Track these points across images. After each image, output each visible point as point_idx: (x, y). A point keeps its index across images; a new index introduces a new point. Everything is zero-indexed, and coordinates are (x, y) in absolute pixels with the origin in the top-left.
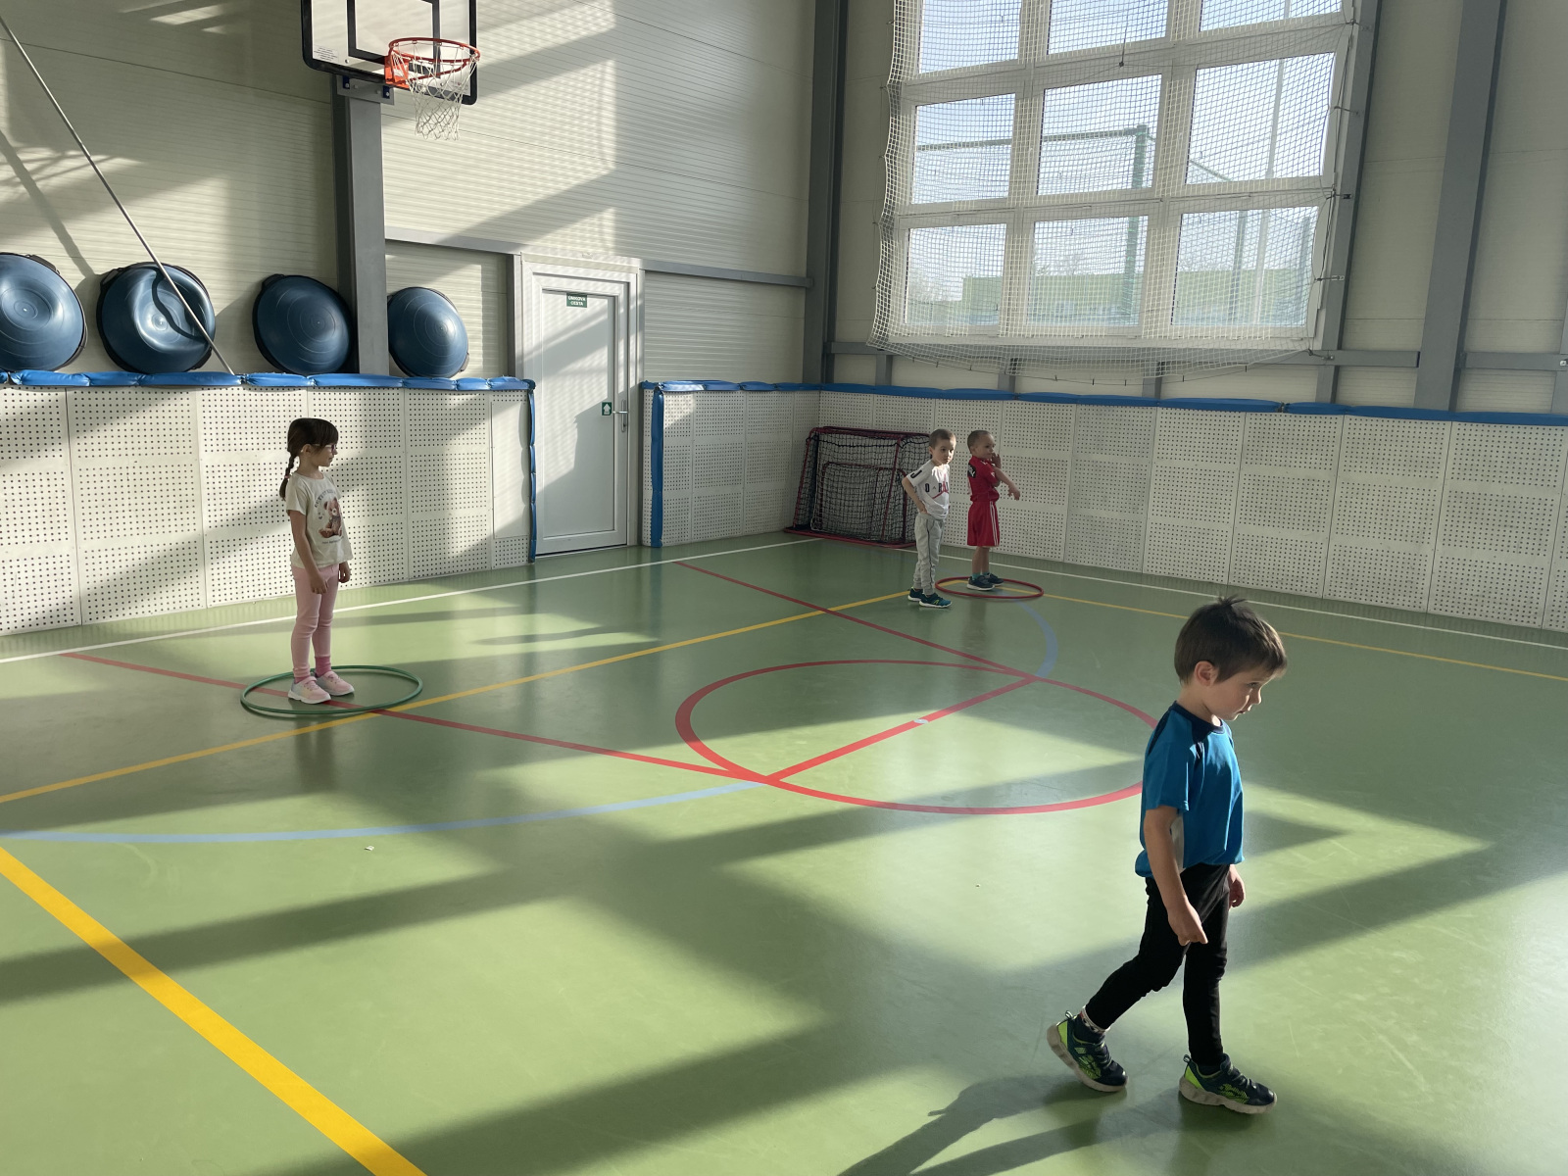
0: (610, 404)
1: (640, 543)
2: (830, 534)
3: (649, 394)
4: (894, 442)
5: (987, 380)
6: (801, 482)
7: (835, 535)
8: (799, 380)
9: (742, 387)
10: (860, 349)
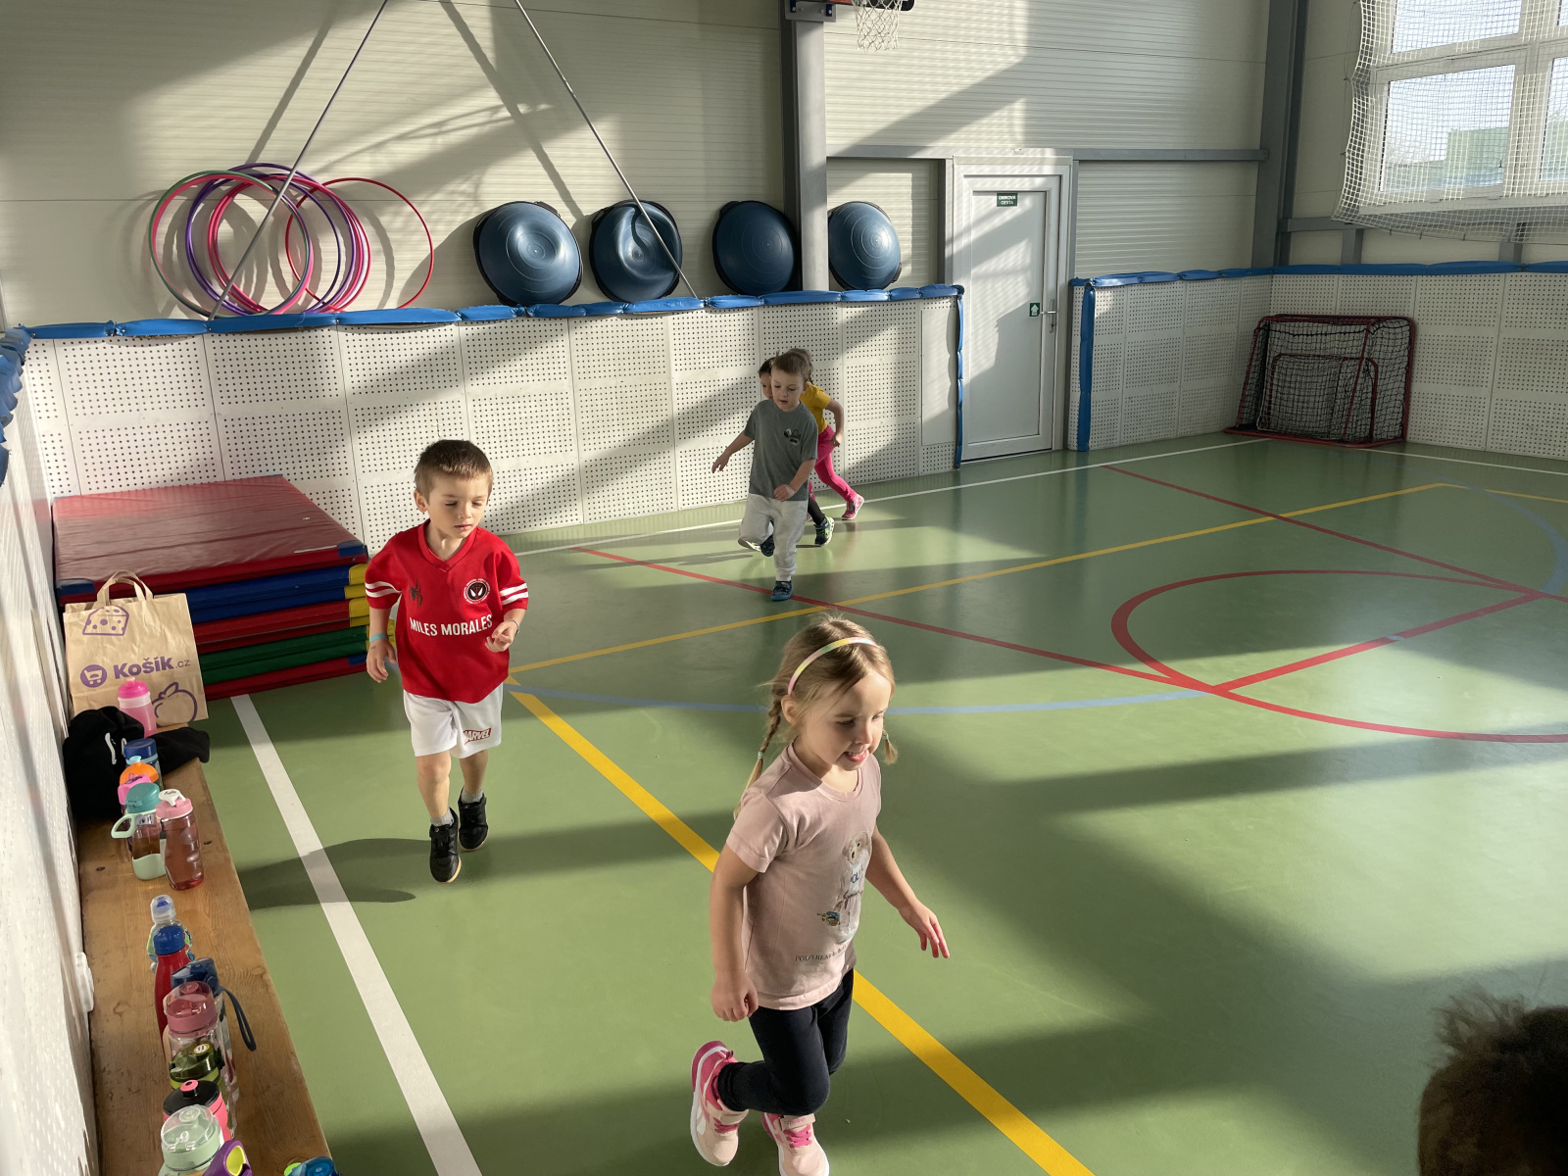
0: (1038, 305)
1: (1065, 447)
2: (1279, 433)
3: (1079, 292)
4: (1363, 327)
5: (1485, 250)
6: (1247, 377)
7: (1285, 434)
8: (1247, 264)
9: (1181, 277)
10: (1322, 225)
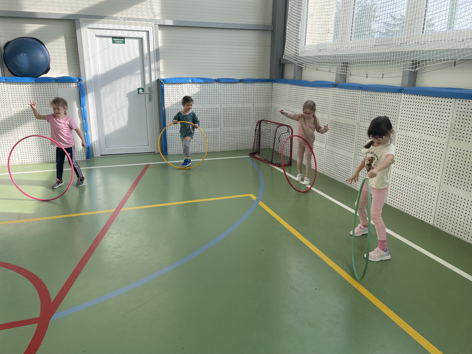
0: (143, 89)
5: (331, 78)
8: (267, 77)
